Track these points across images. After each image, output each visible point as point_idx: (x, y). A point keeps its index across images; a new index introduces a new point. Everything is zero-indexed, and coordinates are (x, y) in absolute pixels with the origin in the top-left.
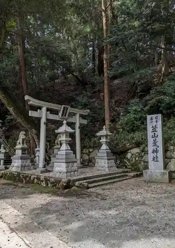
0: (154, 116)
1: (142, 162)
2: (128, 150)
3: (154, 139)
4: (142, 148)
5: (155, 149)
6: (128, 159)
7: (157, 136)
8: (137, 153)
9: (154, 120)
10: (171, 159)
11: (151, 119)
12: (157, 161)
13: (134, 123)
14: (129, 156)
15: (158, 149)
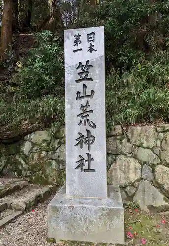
0: (84, 32)
1: (54, 163)
2: (26, 134)
3: (83, 102)
4: (53, 130)
5: (85, 134)
6: (24, 154)
7: (93, 91)
8: (44, 141)
9: (85, 45)
10: (116, 155)
11: (77, 41)
12: (89, 170)
13: (41, 80)
14: (26, 147)
15: (94, 132)
